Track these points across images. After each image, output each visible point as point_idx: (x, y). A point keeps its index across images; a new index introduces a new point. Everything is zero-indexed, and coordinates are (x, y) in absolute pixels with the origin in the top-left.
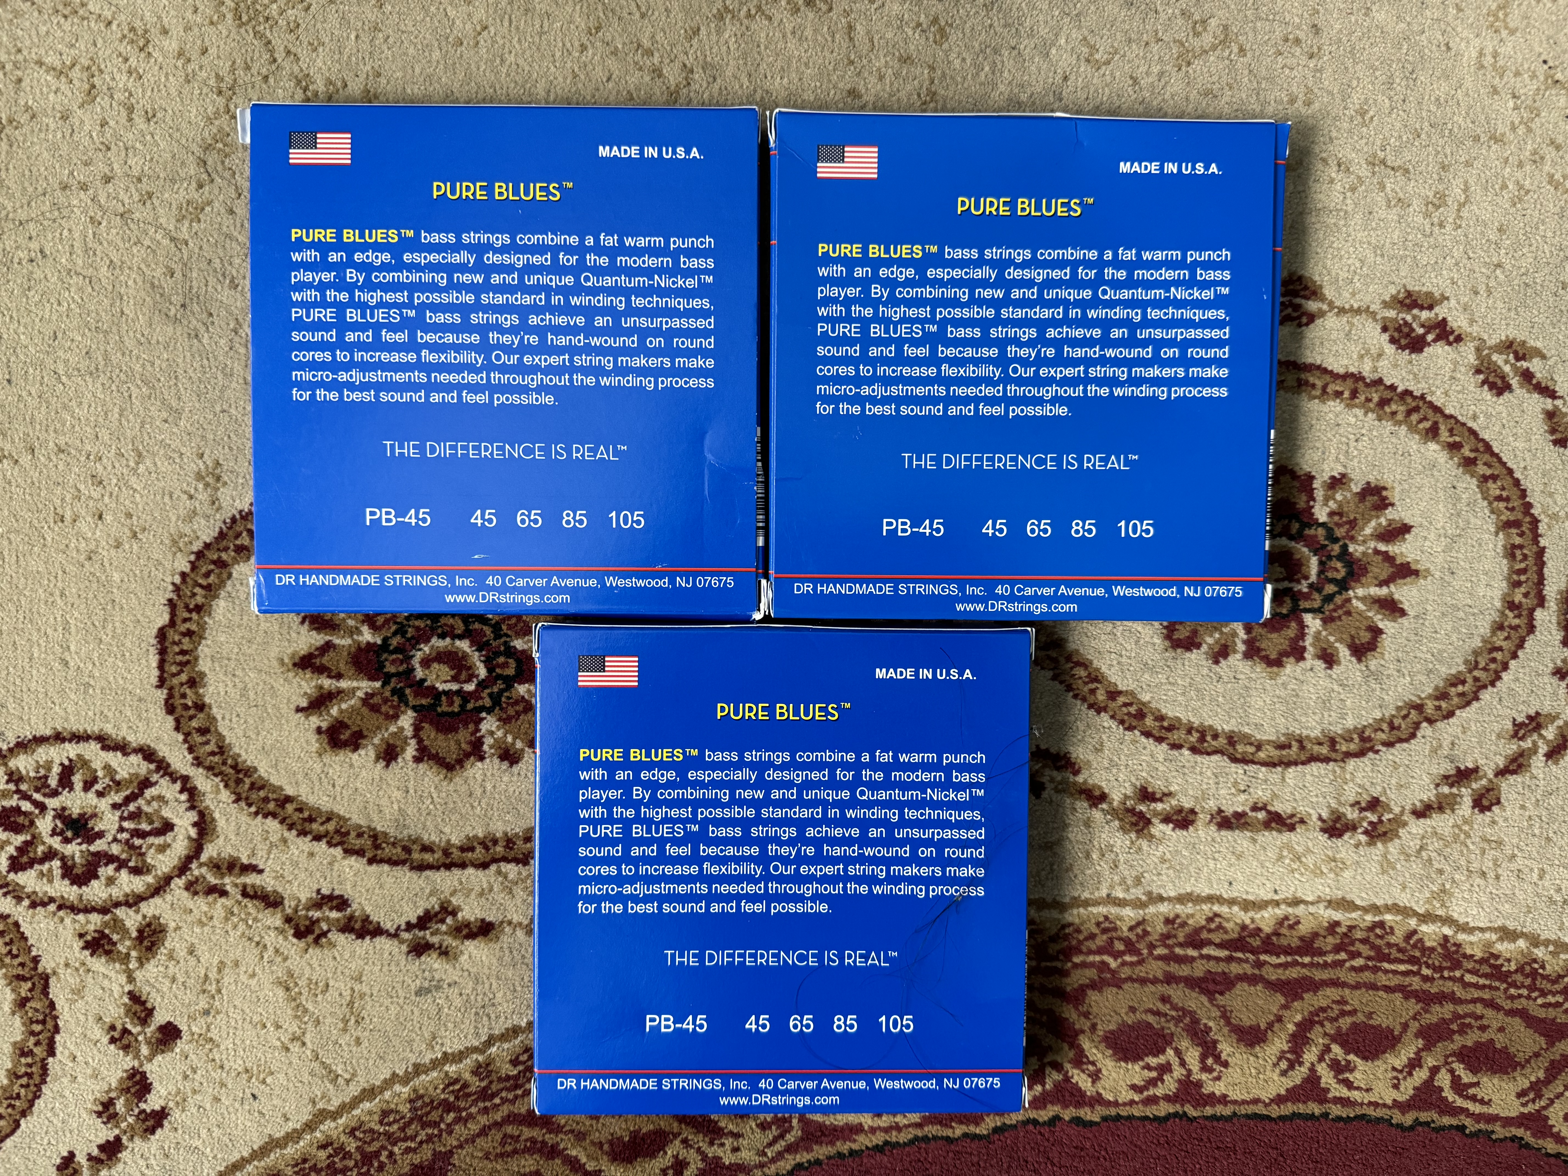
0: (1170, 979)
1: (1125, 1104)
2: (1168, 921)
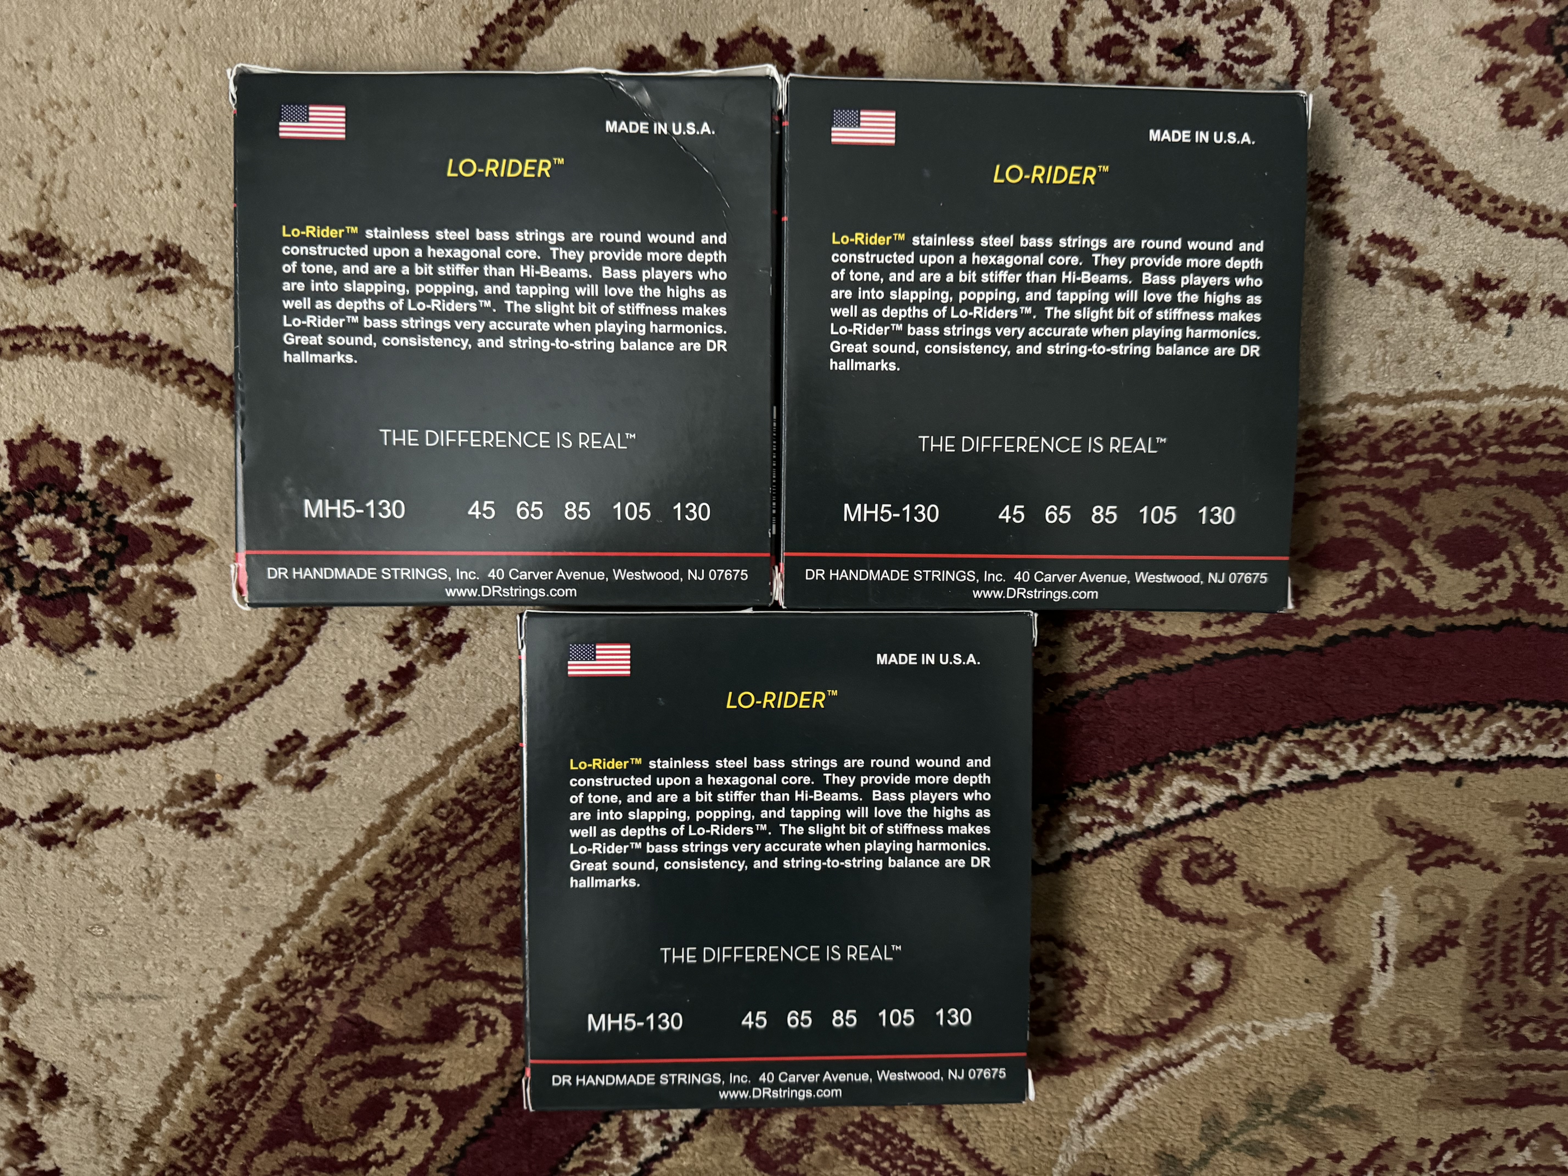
0: (1503, 479)
1: (1459, 613)
2: (1504, 416)
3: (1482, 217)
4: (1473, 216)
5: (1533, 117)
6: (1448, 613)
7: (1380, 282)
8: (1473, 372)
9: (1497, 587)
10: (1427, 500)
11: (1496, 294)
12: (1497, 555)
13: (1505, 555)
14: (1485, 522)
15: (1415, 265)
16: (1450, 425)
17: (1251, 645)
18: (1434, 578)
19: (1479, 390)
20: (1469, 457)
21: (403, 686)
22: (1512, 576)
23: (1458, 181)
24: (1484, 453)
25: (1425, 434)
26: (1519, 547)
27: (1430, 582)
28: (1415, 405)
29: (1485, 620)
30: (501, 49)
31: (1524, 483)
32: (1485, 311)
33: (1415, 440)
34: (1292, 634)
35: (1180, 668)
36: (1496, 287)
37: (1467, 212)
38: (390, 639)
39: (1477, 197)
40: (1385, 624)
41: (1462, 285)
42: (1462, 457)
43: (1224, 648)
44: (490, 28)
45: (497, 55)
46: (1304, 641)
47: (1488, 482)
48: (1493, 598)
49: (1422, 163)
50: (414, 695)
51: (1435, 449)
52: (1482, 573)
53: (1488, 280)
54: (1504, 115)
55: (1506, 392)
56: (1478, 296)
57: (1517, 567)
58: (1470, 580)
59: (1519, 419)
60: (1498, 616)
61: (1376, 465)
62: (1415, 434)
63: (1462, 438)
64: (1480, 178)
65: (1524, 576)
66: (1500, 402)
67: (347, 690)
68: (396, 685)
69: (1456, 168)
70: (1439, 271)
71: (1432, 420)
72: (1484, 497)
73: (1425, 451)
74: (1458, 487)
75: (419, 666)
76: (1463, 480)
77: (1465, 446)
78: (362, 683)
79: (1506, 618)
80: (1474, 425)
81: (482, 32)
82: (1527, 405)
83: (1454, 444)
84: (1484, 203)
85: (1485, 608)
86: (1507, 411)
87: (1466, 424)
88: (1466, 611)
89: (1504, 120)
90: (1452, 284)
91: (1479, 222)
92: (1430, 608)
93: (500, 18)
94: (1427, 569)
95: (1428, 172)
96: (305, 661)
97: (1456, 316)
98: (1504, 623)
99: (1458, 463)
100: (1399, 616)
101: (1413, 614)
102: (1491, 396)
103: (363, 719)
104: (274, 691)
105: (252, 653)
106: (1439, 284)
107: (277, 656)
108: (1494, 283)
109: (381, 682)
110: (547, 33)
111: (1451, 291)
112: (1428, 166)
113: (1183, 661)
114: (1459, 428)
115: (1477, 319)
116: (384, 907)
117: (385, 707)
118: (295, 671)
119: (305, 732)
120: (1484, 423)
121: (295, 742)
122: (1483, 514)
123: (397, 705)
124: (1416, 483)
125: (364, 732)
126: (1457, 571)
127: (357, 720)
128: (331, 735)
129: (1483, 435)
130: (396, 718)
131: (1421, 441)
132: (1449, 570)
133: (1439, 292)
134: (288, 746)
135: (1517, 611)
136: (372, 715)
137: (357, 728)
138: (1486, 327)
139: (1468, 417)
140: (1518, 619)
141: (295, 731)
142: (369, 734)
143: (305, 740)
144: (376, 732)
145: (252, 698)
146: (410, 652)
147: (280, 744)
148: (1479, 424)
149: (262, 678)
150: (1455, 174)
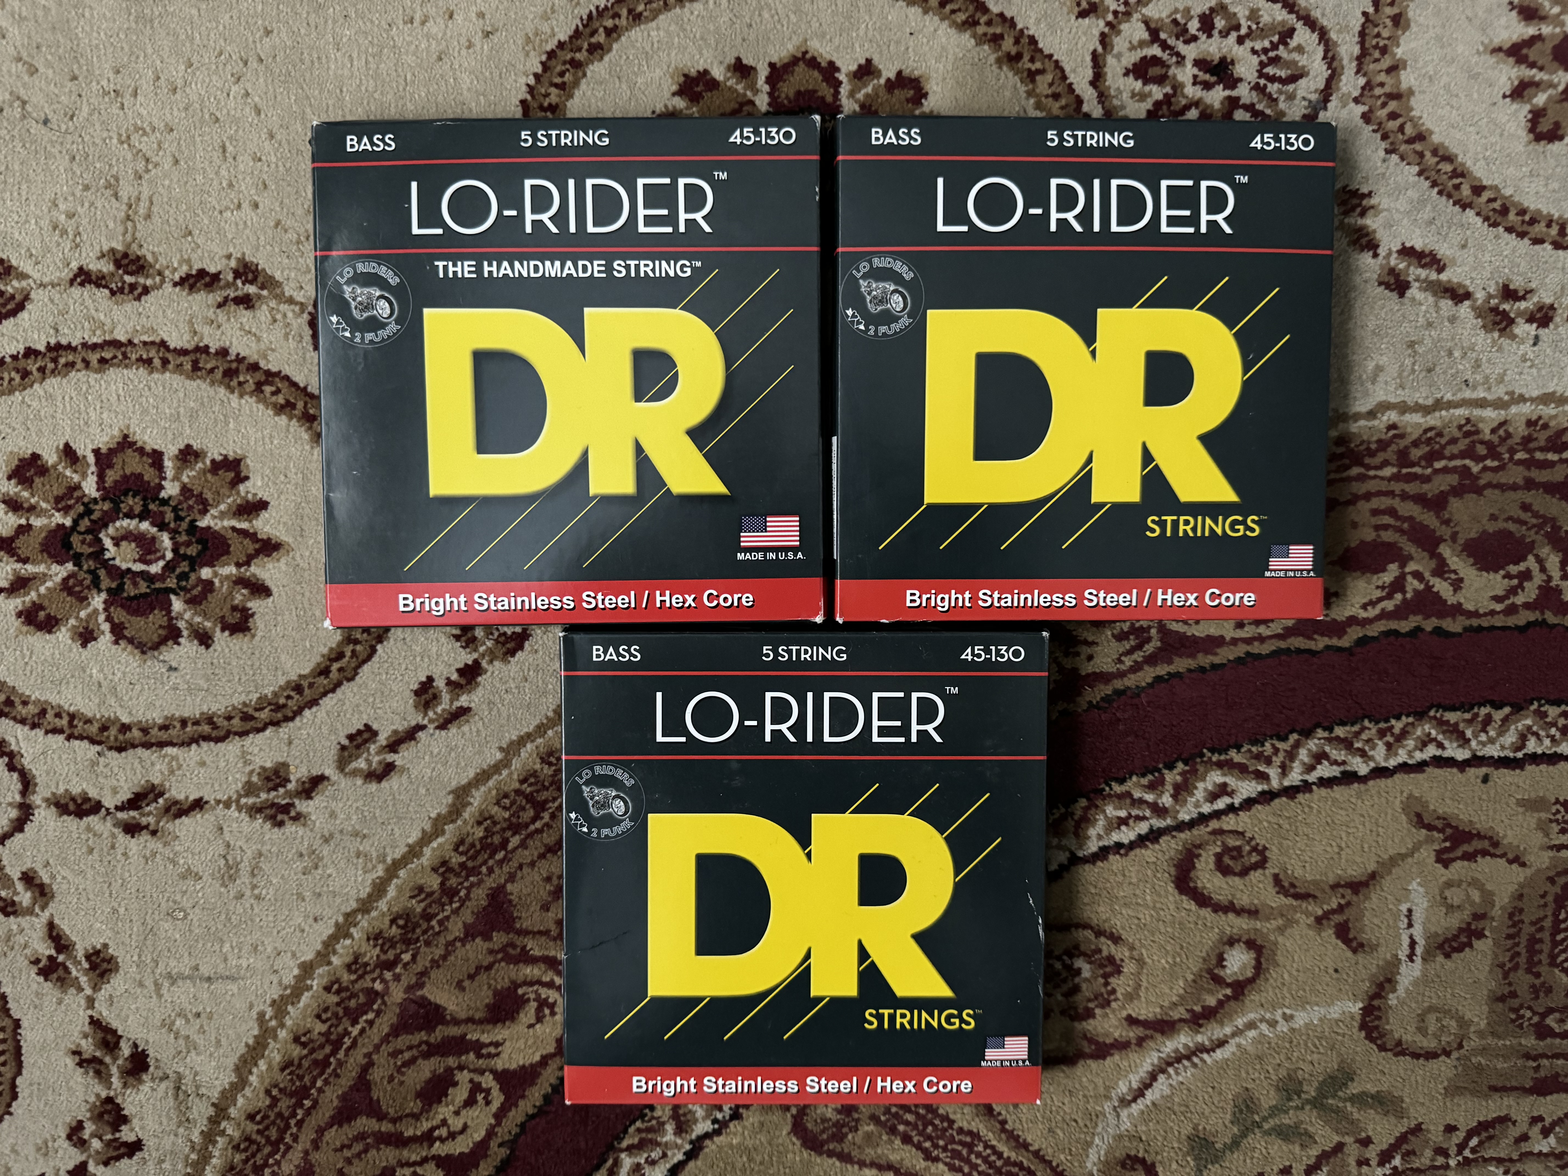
3: (1509, 230)
4: (1501, 229)
5: (1560, 132)
6: (1475, 614)
7: (1409, 293)
8: (1501, 380)
9: (1523, 590)
10: (1455, 504)
11: (1523, 305)
12: (1524, 558)
13: (1531, 558)
14: (1511, 527)
15: (1444, 277)
16: (1477, 432)
17: (1283, 645)
18: (1461, 580)
19: (1506, 398)
20: (1496, 463)
21: (469, 683)
22: (1538, 579)
23: (1486, 195)
24: (1511, 459)
25: (1453, 441)
26: (1545, 551)
27: (1457, 585)
28: (1444, 413)
29: (1511, 621)
30: (562, 74)
31: (1551, 488)
32: (1512, 321)
33: (1443, 447)
34: (1322, 635)
35: (1214, 667)
36: (1523, 298)
37: (1495, 225)
38: (457, 638)
39: (1504, 211)
40: (1414, 624)
41: (1490, 296)
42: (1489, 463)
43: (1256, 648)
44: (551, 54)
45: (558, 80)
46: (1335, 642)
47: (1514, 487)
48: (1520, 599)
49: (1451, 178)
50: (480, 691)
51: (1463, 455)
52: (1508, 576)
53: (1515, 291)
54: (1531, 130)
55: (1532, 400)
56: (1506, 306)
57: (1543, 570)
58: (1497, 583)
59: (1545, 426)
60: (1524, 617)
61: (1404, 471)
62: (1443, 441)
63: (1489, 445)
64: (1507, 192)
65: (1550, 578)
66: (1527, 409)
67: (416, 686)
68: (463, 681)
69: (1485, 183)
70: (1468, 283)
71: (1460, 427)
72: (1510, 502)
73: (1452, 457)
74: (1486, 492)
75: (484, 664)
76: (1490, 485)
77: (1493, 451)
78: (430, 679)
79: (1532, 618)
80: (1501, 432)
81: (544, 58)
82: (1553, 412)
83: (1482, 450)
84: (1512, 216)
85: (1512, 610)
86: (1534, 418)
87: (1493, 431)
88: (1492, 613)
89: (1531, 136)
90: (1480, 296)
91: (1506, 235)
92: (1457, 610)
93: (561, 45)
94: (1455, 572)
95: (1457, 187)
96: (375, 659)
97: (1484, 327)
98: (1529, 624)
99: (1485, 469)
100: (1427, 617)
101: (1441, 615)
102: (1518, 403)
103: (431, 714)
104: (346, 687)
105: (325, 651)
106: (1468, 296)
107: (348, 654)
108: (1521, 294)
109: (448, 679)
110: (606, 59)
111: (1480, 302)
112: (1456, 181)
113: (1217, 660)
114: (1487, 435)
115: (1505, 329)
116: (450, 893)
117: (452, 703)
118: (366, 668)
119: (375, 727)
120: (1511, 430)
121: (366, 735)
122: (1510, 518)
123: (464, 701)
124: (1444, 488)
125: (431, 727)
126: (1485, 574)
127: (426, 714)
128: (400, 729)
129: (1510, 442)
130: (463, 712)
131: (1448, 447)
132: (1475, 572)
133: (1467, 303)
134: (359, 740)
135: (1543, 613)
136: (439, 709)
137: (425, 722)
138: (1513, 337)
139: (1495, 424)
140: (1544, 620)
141: (366, 725)
142: (437, 728)
143: (375, 734)
144: (443, 726)
145: (325, 694)
146: (475, 650)
147: (351, 737)
148: (1506, 431)
149: (334, 675)
150: (1484, 188)
